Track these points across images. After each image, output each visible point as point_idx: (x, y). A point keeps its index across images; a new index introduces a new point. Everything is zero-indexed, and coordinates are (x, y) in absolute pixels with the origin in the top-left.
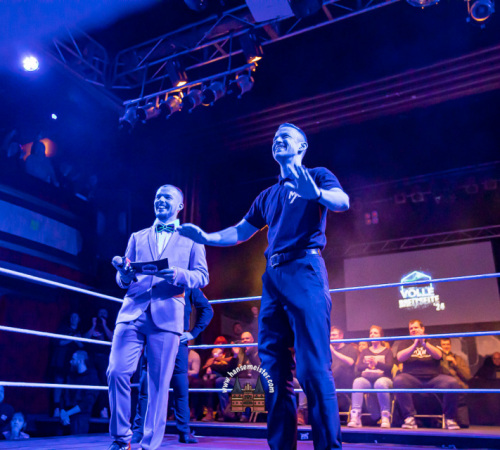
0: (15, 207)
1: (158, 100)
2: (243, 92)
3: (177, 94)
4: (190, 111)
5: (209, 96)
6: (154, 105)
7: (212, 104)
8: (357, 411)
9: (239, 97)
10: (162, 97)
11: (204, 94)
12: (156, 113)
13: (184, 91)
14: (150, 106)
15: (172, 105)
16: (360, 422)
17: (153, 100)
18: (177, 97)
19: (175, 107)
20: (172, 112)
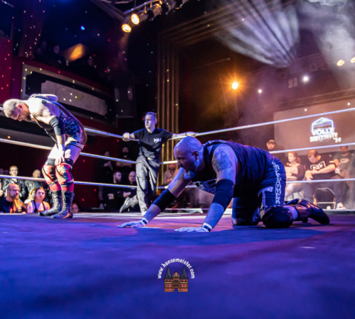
1: (145, 9)
3: (158, 2)
4: (167, 13)
6: (143, 12)
7: (181, 7)
10: (148, 6)
12: (146, 17)
14: (141, 13)
15: (155, 11)
17: (143, 8)
18: (157, 5)
19: (157, 12)
20: (155, 15)
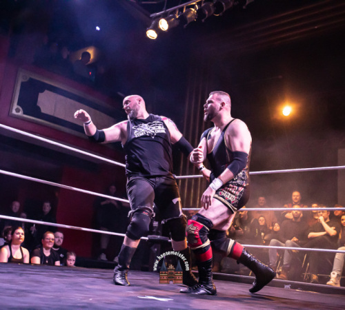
0: (69, 100)
1: (177, 13)
2: (247, 3)
3: (193, 6)
4: (203, 20)
5: (218, 7)
6: (174, 17)
7: (221, 14)
8: (336, 273)
9: (244, 7)
10: (181, 10)
11: (214, 6)
12: (177, 23)
13: (199, 4)
14: (171, 18)
15: (189, 16)
16: (339, 282)
17: (173, 12)
18: (193, 10)
19: (191, 18)
20: (188, 22)
